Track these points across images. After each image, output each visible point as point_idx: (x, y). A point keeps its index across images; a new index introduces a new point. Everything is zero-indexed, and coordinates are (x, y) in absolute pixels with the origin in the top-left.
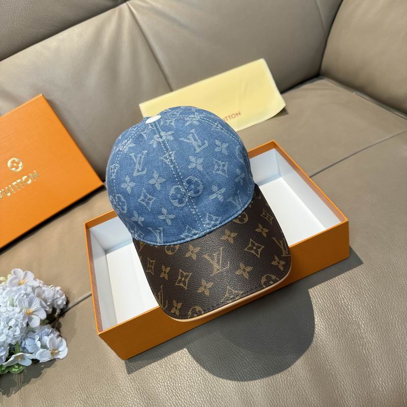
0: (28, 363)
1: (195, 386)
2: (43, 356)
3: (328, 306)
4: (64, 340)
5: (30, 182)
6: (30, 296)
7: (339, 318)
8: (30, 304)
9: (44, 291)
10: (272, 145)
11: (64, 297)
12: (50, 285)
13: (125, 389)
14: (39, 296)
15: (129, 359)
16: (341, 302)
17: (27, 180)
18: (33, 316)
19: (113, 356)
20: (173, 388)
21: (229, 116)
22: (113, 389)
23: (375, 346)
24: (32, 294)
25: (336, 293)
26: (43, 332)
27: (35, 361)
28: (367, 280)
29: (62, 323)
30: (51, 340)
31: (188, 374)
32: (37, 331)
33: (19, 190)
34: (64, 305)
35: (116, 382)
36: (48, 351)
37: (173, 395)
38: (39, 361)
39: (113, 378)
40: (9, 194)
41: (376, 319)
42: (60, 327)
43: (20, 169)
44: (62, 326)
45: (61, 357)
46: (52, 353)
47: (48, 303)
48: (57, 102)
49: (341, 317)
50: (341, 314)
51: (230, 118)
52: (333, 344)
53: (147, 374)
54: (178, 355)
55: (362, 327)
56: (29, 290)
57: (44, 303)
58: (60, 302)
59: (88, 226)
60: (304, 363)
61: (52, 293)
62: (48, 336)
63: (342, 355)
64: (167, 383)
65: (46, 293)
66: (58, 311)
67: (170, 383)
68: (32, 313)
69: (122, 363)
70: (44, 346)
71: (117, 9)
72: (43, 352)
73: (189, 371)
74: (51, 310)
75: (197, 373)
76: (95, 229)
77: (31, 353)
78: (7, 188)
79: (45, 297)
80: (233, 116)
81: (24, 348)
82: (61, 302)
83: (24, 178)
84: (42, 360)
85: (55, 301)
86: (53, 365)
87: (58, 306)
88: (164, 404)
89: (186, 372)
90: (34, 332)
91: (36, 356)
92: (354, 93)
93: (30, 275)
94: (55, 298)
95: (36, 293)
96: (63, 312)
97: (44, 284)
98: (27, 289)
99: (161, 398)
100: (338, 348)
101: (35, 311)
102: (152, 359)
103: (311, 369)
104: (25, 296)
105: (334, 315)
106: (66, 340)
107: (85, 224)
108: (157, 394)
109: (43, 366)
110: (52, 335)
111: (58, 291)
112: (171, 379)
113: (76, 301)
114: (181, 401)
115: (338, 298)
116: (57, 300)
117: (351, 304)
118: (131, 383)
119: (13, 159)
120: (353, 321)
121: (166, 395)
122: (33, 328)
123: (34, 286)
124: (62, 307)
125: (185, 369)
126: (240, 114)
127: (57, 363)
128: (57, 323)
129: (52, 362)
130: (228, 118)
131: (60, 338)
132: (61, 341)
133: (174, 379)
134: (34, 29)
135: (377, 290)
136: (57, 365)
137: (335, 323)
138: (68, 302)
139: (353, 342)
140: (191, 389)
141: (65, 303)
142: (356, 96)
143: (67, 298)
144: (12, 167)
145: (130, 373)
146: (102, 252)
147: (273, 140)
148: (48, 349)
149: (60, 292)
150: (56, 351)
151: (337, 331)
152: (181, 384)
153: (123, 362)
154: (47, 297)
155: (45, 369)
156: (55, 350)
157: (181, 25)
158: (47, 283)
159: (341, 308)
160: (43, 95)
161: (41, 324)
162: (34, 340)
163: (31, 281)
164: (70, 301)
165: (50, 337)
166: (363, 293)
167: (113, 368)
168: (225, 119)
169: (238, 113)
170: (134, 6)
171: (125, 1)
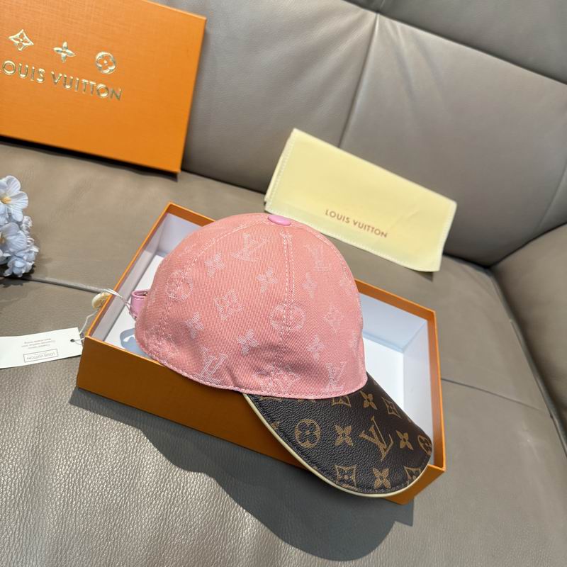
1: (106, 498)
5: (104, 95)
9: (18, 235)
13: (21, 433)
17: (103, 91)
19: (37, 381)
20: (79, 480)
21: (373, 228)
22: (6, 421)
33: (84, 93)
35: (17, 415)
37: (73, 488)
39: (17, 408)
40: (68, 87)
43: (107, 72)
48: (212, 42)
51: (372, 231)
53: (61, 437)
64: (76, 468)
65: (18, 239)
67: (80, 471)
71: (362, 11)
78: (72, 78)
79: (12, 241)
80: (377, 232)
83: (101, 86)
88: (54, 489)
92: (510, 321)
93: (23, 202)
99: (55, 481)
108: (54, 471)
111: (30, 252)
112: (86, 466)
113: (47, 279)
114: (76, 504)
118: (34, 431)
119: (109, 54)
121: (65, 481)
123: (14, 217)
125: (110, 470)
126: (385, 236)
130: (371, 229)
133: (88, 470)
140: (99, 499)
142: (511, 326)
144: (101, 61)
149: (33, 254)
152: (92, 482)
160: (206, 21)
167: (26, 395)
168: (367, 227)
169: (385, 233)
170: (381, 26)
171: (378, 11)
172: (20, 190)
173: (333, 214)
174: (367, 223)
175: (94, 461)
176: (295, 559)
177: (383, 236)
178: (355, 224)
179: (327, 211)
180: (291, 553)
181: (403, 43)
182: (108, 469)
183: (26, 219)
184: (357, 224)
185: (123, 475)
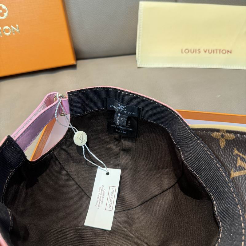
5: (8, 34)
17: (7, 31)
21: (220, 50)
43: (4, 17)
51: (220, 52)
80: (224, 52)
83: (5, 28)
126: (231, 52)
130: (218, 51)
168: (215, 51)
169: (230, 51)
173: (187, 51)
174: (214, 48)
178: (205, 52)
179: (182, 50)
184: (207, 51)
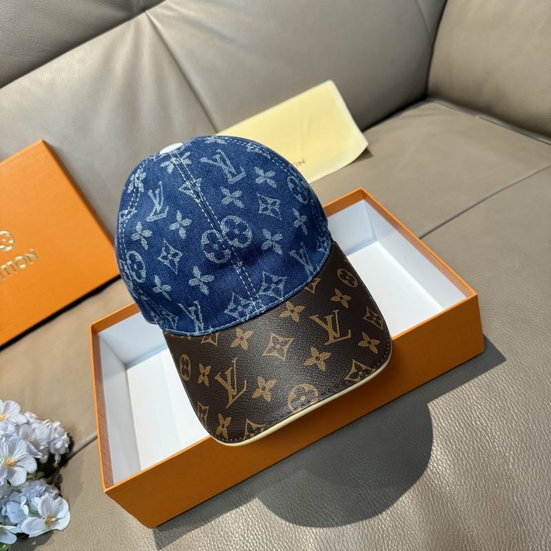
0: (11, 540)
2: (34, 528)
3: (456, 431)
4: (65, 502)
6: (11, 438)
7: (474, 448)
8: (12, 450)
9: (34, 430)
10: (361, 195)
11: (65, 436)
12: (44, 420)
14: (26, 437)
15: (158, 526)
16: (476, 423)
18: (15, 468)
23: (531, 489)
24: (15, 434)
25: (467, 410)
26: (32, 491)
27: (22, 537)
28: (513, 388)
29: (63, 476)
30: (44, 502)
31: (247, 546)
32: (23, 490)
34: (66, 449)
36: (41, 520)
38: (29, 535)
41: (530, 447)
42: (61, 482)
44: (64, 481)
45: (59, 528)
46: (46, 523)
47: (42, 448)
49: (478, 446)
50: (477, 442)
52: (466, 489)
54: (231, 517)
55: (509, 460)
56: (11, 428)
57: (33, 448)
58: (59, 445)
59: (95, 330)
60: (423, 522)
61: (45, 432)
62: (40, 496)
63: (482, 506)
65: (38, 432)
66: (57, 458)
68: (15, 464)
69: (149, 533)
70: (34, 513)
71: (132, 22)
72: (32, 522)
73: (248, 541)
74: (46, 457)
75: (260, 544)
76: (105, 333)
77: (16, 525)
79: (36, 438)
81: (6, 517)
82: (61, 444)
84: (33, 533)
85: (52, 444)
86: (49, 541)
87: (57, 450)
89: (243, 543)
90: (19, 492)
91: (23, 529)
93: (14, 407)
94: (52, 438)
95: (21, 433)
96: (65, 459)
97: (37, 419)
98: (7, 428)
100: (474, 496)
101: (19, 461)
102: (192, 524)
103: (434, 530)
104: (4, 438)
105: (466, 442)
106: (68, 501)
107: (90, 326)
109: (34, 543)
110: (47, 494)
111: (56, 429)
113: (84, 441)
115: (471, 418)
116: (54, 442)
117: (491, 425)
120: (496, 451)
122: (18, 487)
123: (19, 423)
124: (62, 452)
125: (242, 539)
127: (54, 537)
128: (57, 476)
129: (47, 535)
131: (59, 498)
132: (61, 503)
134: (16, 56)
135: (529, 402)
136: (54, 541)
137: (468, 456)
138: (71, 445)
139: (498, 484)
141: (67, 446)
143: (71, 438)
145: (161, 549)
146: (119, 366)
147: (360, 188)
148: (40, 517)
149: (59, 429)
150: (53, 519)
151: (471, 468)
153: (150, 531)
154: (38, 438)
155: (38, 547)
156: (51, 518)
157: (223, 37)
158: (41, 418)
159: (477, 433)
161: (28, 480)
162: (20, 503)
163: (15, 414)
164: (75, 442)
165: (43, 497)
166: (508, 408)
167: (135, 540)
170: (156, 16)
171: (143, 10)
172: (3, 402)
175: (224, 544)
176: (449, 474)
177: (302, 164)
180: (443, 473)
181: (184, 11)
182: (240, 540)
183: (28, 414)
185: (256, 534)
